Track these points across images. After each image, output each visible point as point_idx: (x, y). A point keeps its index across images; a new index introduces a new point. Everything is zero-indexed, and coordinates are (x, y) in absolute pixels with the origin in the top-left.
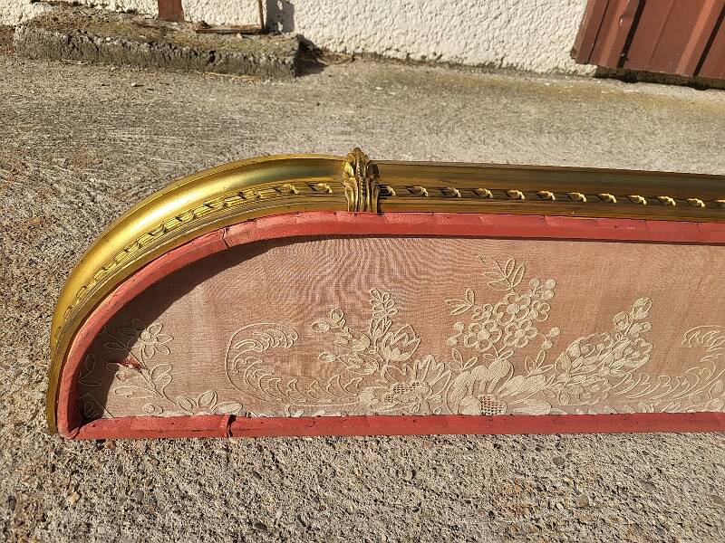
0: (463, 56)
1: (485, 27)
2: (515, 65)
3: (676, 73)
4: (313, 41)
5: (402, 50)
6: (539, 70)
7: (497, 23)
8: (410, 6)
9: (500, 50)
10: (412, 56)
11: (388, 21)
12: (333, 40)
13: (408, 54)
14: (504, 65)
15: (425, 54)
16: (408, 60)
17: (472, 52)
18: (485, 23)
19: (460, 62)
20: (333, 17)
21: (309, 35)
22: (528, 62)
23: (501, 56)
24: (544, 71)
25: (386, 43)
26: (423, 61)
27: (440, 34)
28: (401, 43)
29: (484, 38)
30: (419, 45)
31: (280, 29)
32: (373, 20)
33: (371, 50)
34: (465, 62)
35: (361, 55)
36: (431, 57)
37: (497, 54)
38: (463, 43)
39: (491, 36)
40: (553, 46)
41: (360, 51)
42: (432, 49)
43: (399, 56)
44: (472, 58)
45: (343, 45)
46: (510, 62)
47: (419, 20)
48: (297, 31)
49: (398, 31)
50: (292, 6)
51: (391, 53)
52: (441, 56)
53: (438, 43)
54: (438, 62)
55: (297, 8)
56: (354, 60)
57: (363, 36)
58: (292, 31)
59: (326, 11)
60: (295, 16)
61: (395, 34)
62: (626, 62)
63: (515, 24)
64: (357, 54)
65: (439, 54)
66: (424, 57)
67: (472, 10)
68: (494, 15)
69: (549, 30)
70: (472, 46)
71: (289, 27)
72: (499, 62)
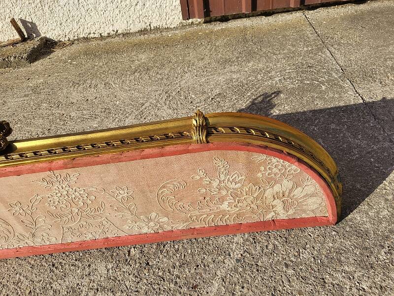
0: (129, 28)
1: (133, 11)
2: (158, 27)
3: (243, 12)
4: (52, 38)
5: (96, 32)
6: (172, 26)
7: (138, 7)
8: (90, 10)
9: (146, 21)
10: (102, 34)
11: (83, 20)
12: (61, 36)
13: (101, 34)
14: (152, 28)
15: (109, 32)
16: (102, 38)
17: (132, 26)
18: (132, 9)
19: (128, 32)
20: (56, 25)
21: (48, 36)
22: (164, 24)
23: (148, 24)
24: (175, 26)
25: (87, 31)
26: (109, 36)
27: (111, 20)
28: (94, 29)
29: (135, 17)
30: (104, 28)
31: (35, 36)
32: (75, 21)
33: (81, 36)
34: (131, 31)
35: (78, 40)
36: (112, 32)
37: (146, 23)
38: (125, 22)
39: (138, 15)
40: (174, 12)
41: (76, 38)
42: (111, 29)
43: (96, 36)
44: (134, 29)
45: (67, 37)
46: (155, 26)
47: (97, 15)
48: (43, 35)
49: (90, 24)
50: (35, 24)
51: (92, 35)
52: (117, 31)
53: (113, 25)
54: (117, 34)
55: (37, 24)
56: (73, 43)
57: (74, 30)
58: (40, 36)
59: (51, 22)
60: (38, 28)
61: (89, 25)
62: (211, 13)
63: (148, 6)
64: (75, 40)
65: (116, 31)
66: (109, 34)
67: (122, 4)
68: (135, 4)
69: (168, 4)
70: (131, 22)
71: (38, 35)
72: (149, 27)
